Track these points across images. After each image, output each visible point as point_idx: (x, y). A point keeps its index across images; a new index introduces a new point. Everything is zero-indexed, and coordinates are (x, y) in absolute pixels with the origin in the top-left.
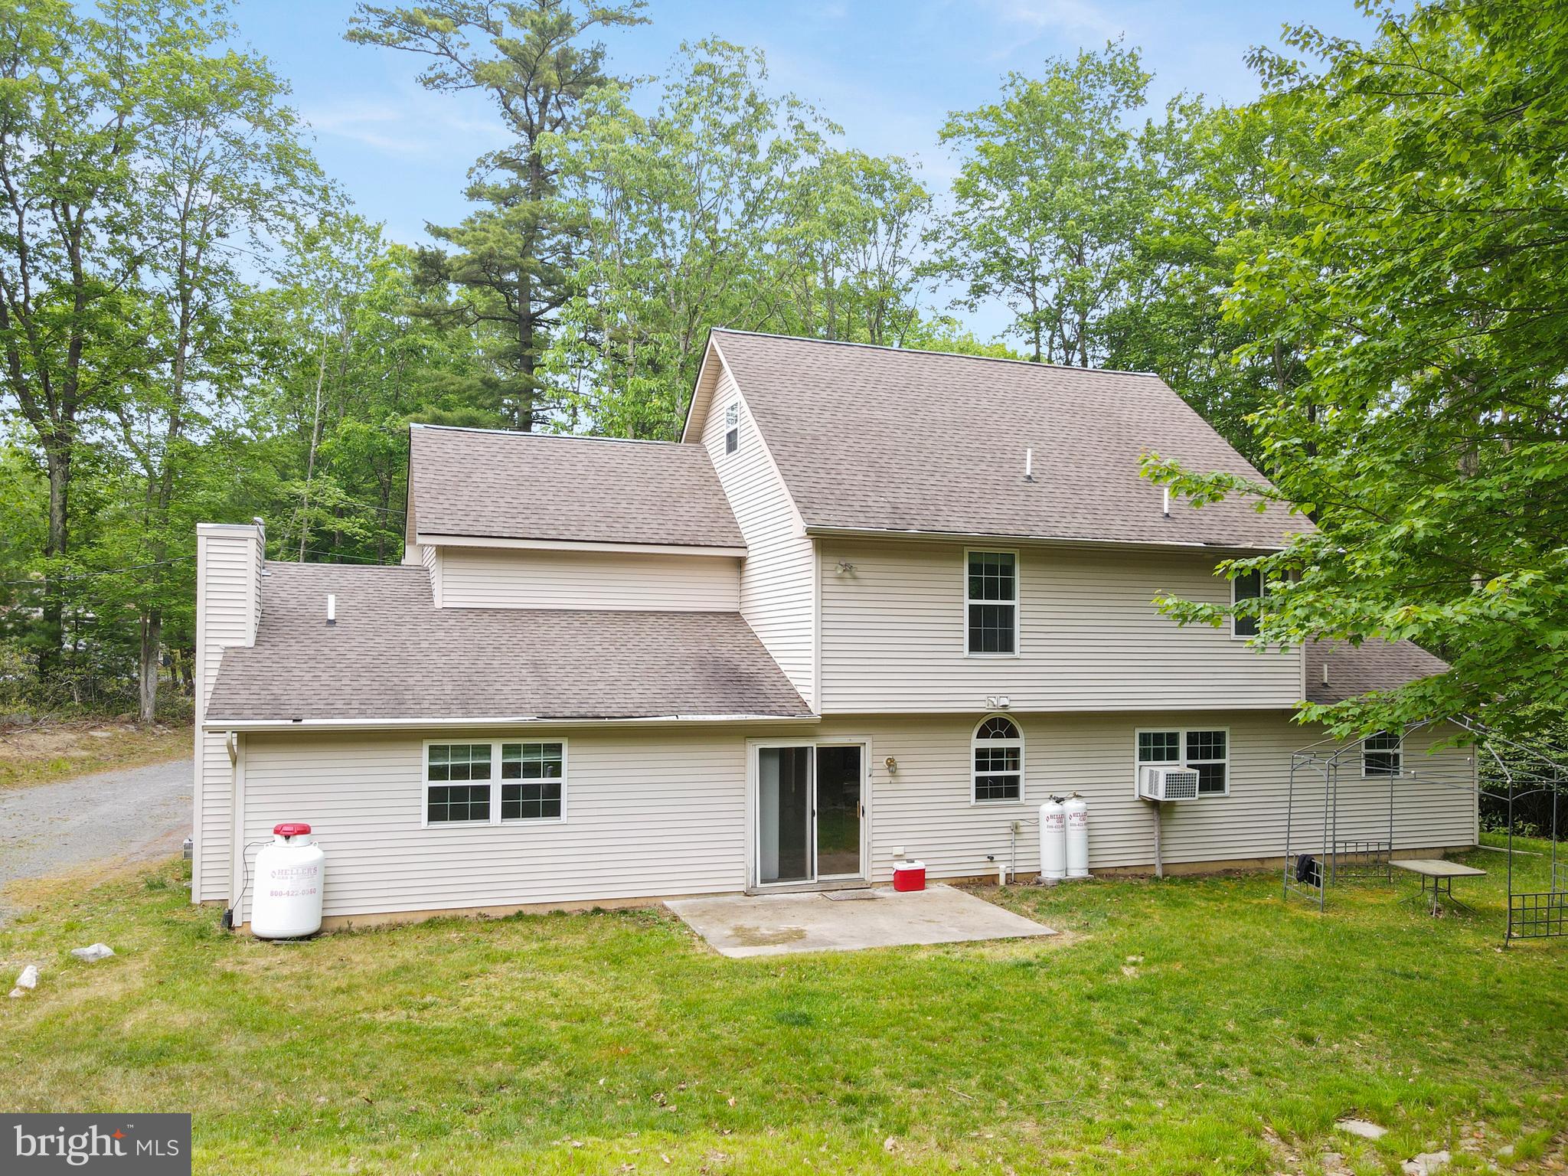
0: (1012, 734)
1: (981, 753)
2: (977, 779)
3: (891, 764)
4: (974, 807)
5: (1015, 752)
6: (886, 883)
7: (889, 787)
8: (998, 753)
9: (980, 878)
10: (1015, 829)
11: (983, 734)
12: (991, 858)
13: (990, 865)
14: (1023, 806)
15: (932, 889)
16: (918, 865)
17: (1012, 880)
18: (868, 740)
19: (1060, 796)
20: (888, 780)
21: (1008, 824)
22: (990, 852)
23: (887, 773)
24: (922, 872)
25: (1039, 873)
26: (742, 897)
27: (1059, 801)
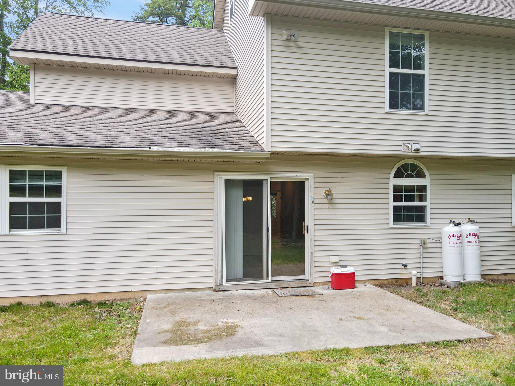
0: (421, 175)
1: (397, 189)
2: (395, 207)
3: (329, 195)
4: (391, 228)
5: (422, 189)
6: (325, 283)
7: (327, 211)
8: (410, 189)
9: (397, 280)
10: (423, 245)
11: (398, 175)
12: (405, 266)
13: (404, 271)
14: (428, 228)
15: (360, 288)
16: (350, 270)
17: (421, 282)
18: (311, 176)
19: (457, 221)
20: (326, 206)
21: (418, 241)
22: (404, 262)
23: (326, 201)
24: (353, 274)
25: (442, 277)
26: (211, 292)
27: (457, 225)
